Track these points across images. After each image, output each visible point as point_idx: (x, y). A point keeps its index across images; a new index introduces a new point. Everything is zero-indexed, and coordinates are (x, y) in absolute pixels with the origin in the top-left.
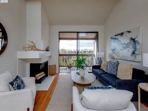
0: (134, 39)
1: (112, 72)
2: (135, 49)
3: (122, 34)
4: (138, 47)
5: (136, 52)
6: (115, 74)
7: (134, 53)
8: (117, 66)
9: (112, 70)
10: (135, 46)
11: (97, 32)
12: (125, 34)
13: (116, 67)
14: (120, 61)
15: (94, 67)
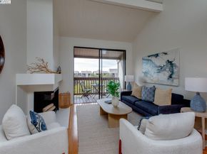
0: (171, 62)
1: (148, 99)
2: (172, 72)
3: (157, 55)
4: (175, 70)
5: (173, 76)
6: (151, 100)
7: (170, 77)
8: (154, 91)
9: (148, 96)
10: (173, 69)
11: (125, 51)
12: (160, 55)
13: (153, 93)
14: (156, 86)
15: (123, 94)
